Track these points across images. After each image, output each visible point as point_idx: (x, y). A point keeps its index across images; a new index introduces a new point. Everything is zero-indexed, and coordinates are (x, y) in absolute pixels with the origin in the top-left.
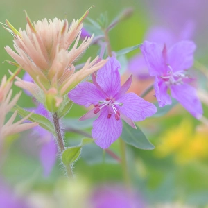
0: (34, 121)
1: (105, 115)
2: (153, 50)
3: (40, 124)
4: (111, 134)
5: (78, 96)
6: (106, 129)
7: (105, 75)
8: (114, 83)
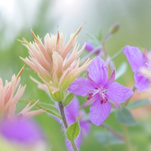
0: (42, 108)
1: (99, 102)
2: (135, 53)
3: (47, 111)
4: (104, 115)
5: (77, 89)
6: (100, 112)
7: (95, 71)
8: (102, 77)
